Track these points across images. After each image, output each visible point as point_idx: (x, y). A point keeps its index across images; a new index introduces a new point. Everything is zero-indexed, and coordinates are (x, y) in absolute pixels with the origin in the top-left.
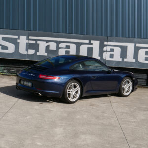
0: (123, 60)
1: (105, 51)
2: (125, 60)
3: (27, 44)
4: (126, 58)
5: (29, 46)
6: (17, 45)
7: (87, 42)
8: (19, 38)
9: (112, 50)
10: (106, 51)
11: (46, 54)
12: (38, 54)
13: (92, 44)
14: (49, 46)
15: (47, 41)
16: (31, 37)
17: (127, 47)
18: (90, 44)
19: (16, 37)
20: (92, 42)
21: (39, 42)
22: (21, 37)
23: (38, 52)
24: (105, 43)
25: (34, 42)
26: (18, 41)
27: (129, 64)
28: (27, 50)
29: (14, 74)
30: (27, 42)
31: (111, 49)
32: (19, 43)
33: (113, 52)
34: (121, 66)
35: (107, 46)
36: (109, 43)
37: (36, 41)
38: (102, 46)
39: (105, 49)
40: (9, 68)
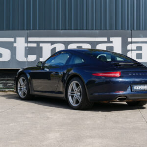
1: (129, 50)
3: (26, 47)
5: (29, 51)
6: (13, 51)
7: (105, 39)
8: (15, 42)
9: (139, 48)
10: (131, 50)
13: (112, 42)
14: (55, 48)
15: (52, 43)
16: (30, 39)
18: (109, 42)
19: (12, 40)
21: (41, 45)
22: (18, 39)
23: (42, 57)
25: (35, 45)
26: (15, 45)
28: (26, 56)
29: (11, 89)
30: (26, 45)
31: (137, 47)
32: (15, 47)
33: (141, 50)
35: (131, 43)
36: (134, 40)
37: (38, 43)
38: (125, 44)
39: (129, 47)
40: (4, 81)
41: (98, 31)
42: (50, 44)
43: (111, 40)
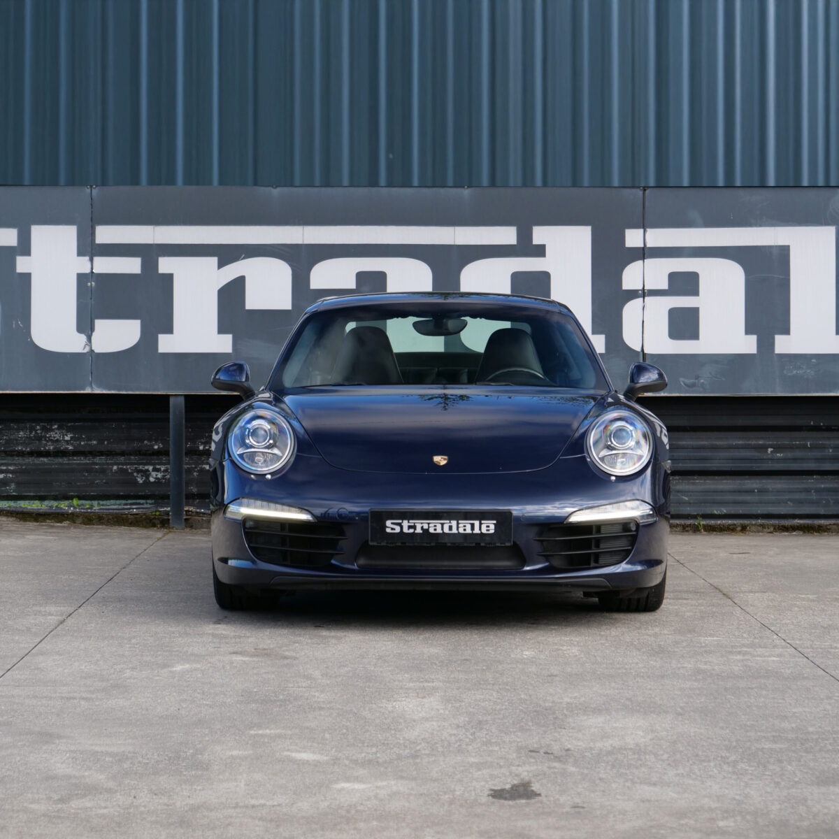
0: (766, 344)
1: (633, 295)
2: (782, 345)
3: (82, 278)
4: (786, 331)
5: (100, 297)
7: (506, 235)
8: (24, 247)
9: (685, 284)
10: (644, 293)
11: (223, 344)
12: (166, 344)
13: (540, 251)
14: (239, 283)
15: (227, 254)
16: (106, 234)
17: (784, 251)
18: (526, 248)
20: (540, 235)
21: (166, 265)
22: (40, 234)
23: (169, 330)
24: (633, 238)
25: (132, 266)
26: (22, 264)
27: (811, 373)
28: (85, 326)
30: (83, 265)
31: (672, 276)
32: (27, 277)
33: (695, 292)
34: (750, 389)
35: (643, 253)
36: (658, 237)
37: (150, 253)
39: (632, 277)
41: (466, 192)
42: (214, 261)
43: (536, 240)
